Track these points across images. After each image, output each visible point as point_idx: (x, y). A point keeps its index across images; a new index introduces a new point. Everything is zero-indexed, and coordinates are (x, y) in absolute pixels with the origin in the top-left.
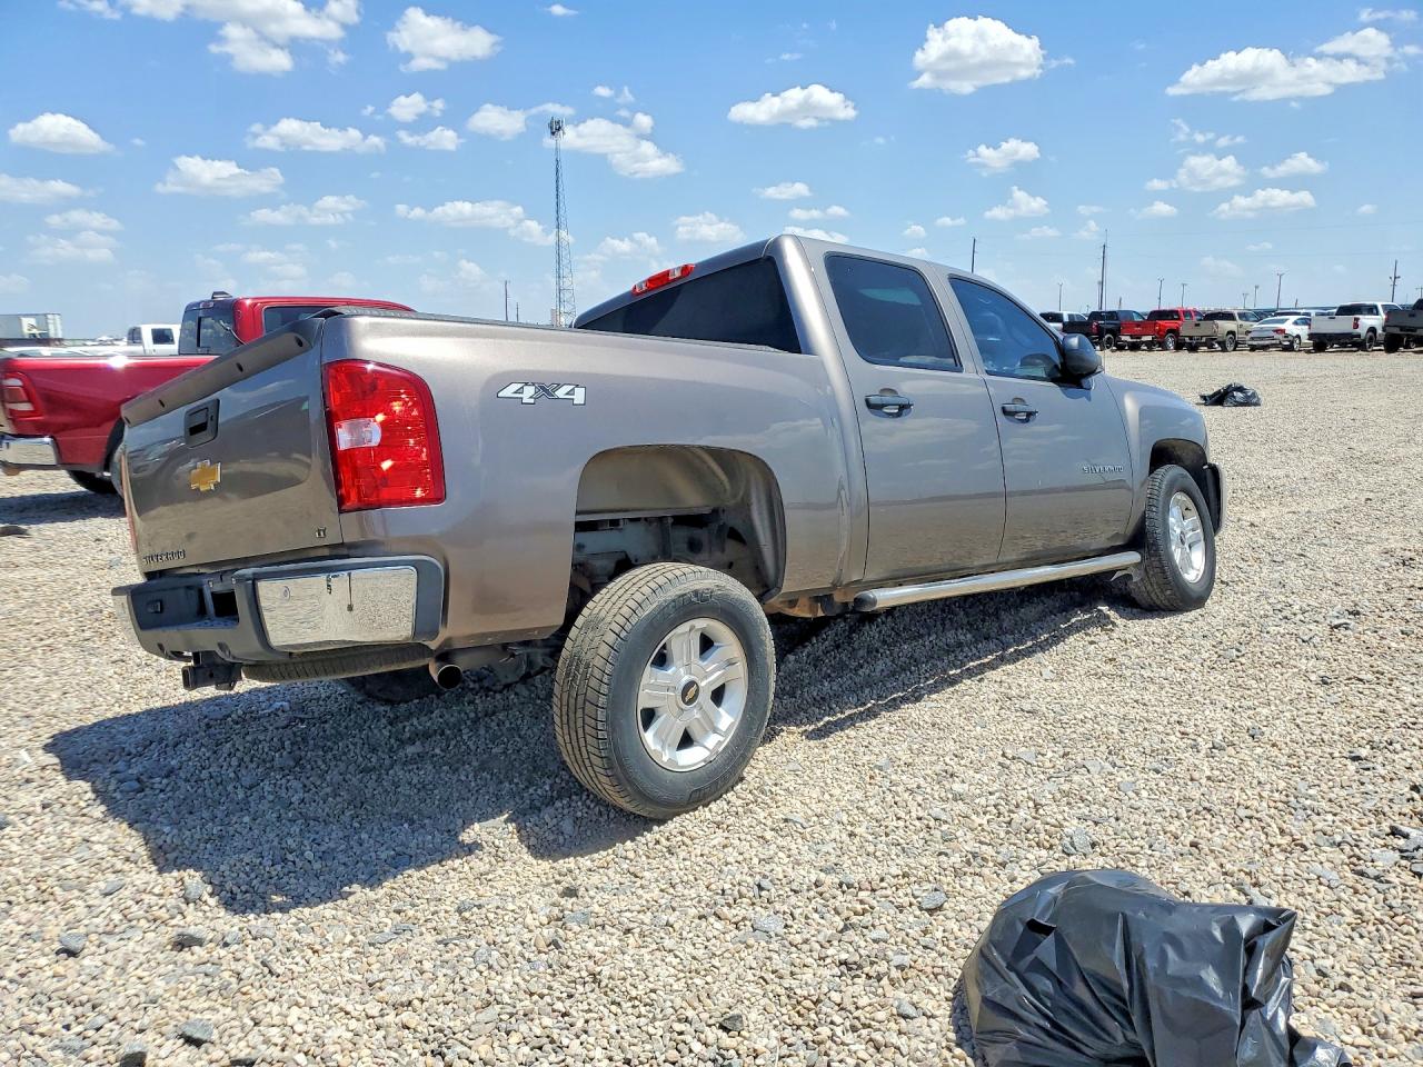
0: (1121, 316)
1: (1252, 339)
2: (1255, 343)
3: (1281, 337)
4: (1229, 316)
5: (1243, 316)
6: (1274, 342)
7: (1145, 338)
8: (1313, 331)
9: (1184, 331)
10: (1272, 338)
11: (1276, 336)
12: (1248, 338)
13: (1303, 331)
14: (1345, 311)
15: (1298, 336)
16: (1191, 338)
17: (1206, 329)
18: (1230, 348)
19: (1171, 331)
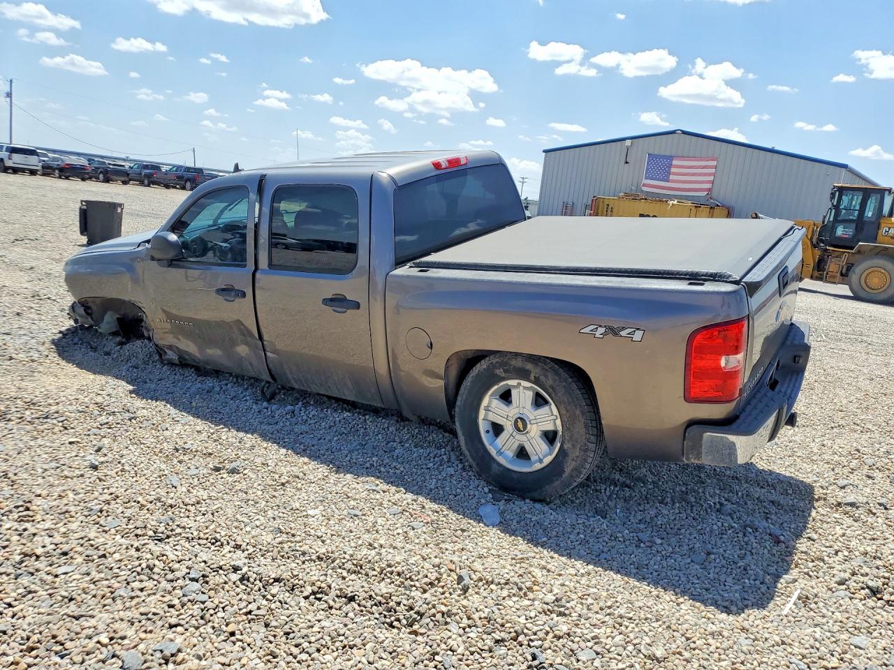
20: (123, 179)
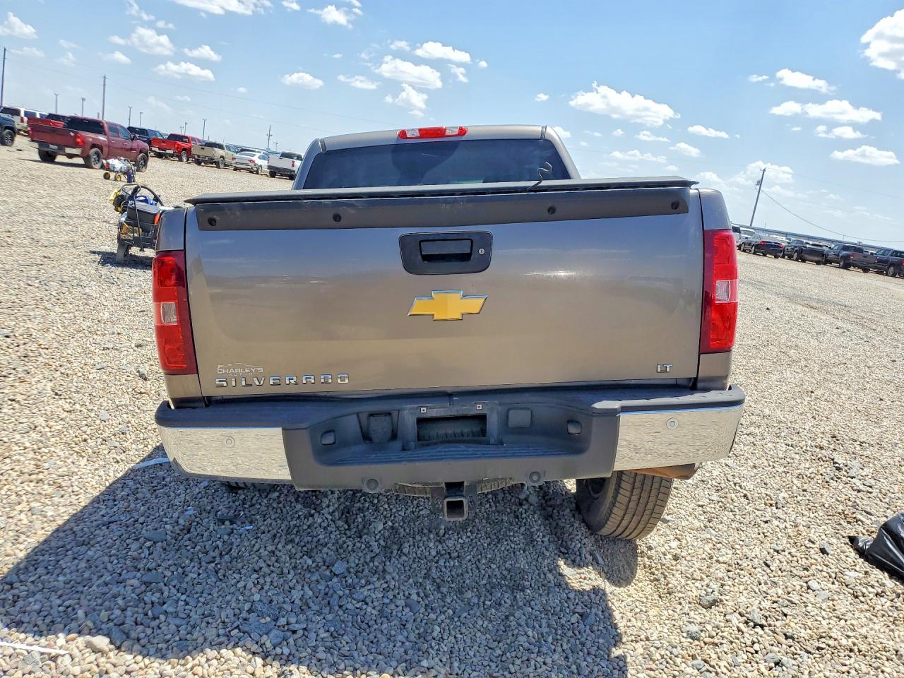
0: (149, 133)
1: (236, 163)
2: (237, 166)
3: (252, 165)
4: (221, 147)
5: (229, 148)
6: (248, 167)
7: (168, 151)
8: (270, 164)
9: (194, 151)
10: (247, 165)
11: (250, 164)
12: (234, 162)
13: (264, 163)
14: (285, 155)
15: (261, 166)
16: (198, 156)
17: (208, 152)
18: (222, 166)
19: (184, 149)
20: (817, 259)
